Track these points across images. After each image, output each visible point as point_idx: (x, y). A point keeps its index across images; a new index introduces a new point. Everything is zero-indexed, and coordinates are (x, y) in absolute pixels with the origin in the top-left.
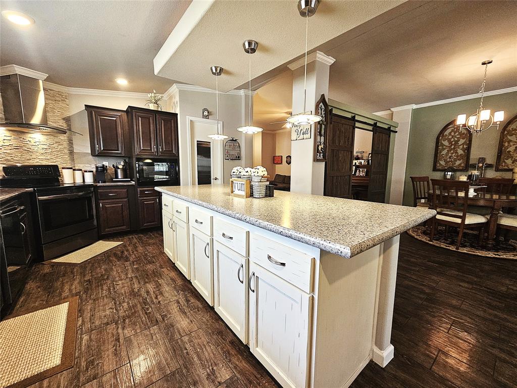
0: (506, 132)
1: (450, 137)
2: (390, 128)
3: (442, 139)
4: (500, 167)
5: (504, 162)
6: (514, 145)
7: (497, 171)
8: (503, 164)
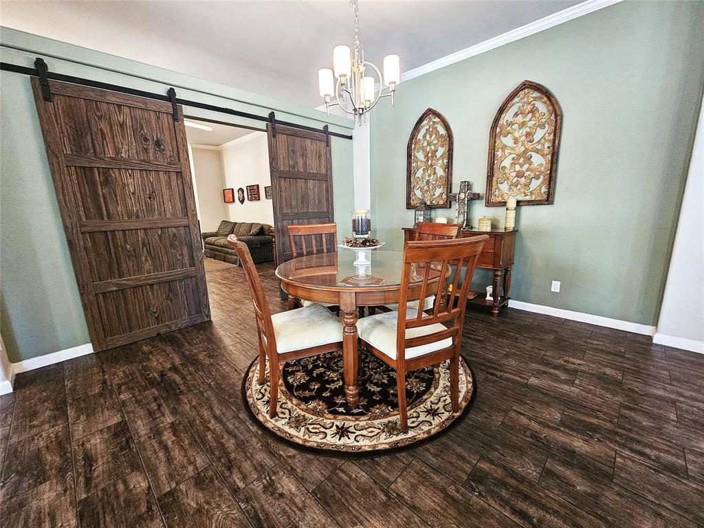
0: (498, 130)
1: (425, 144)
2: (326, 127)
3: (415, 147)
4: (494, 199)
5: (498, 188)
6: (510, 154)
7: (488, 206)
8: (497, 193)
